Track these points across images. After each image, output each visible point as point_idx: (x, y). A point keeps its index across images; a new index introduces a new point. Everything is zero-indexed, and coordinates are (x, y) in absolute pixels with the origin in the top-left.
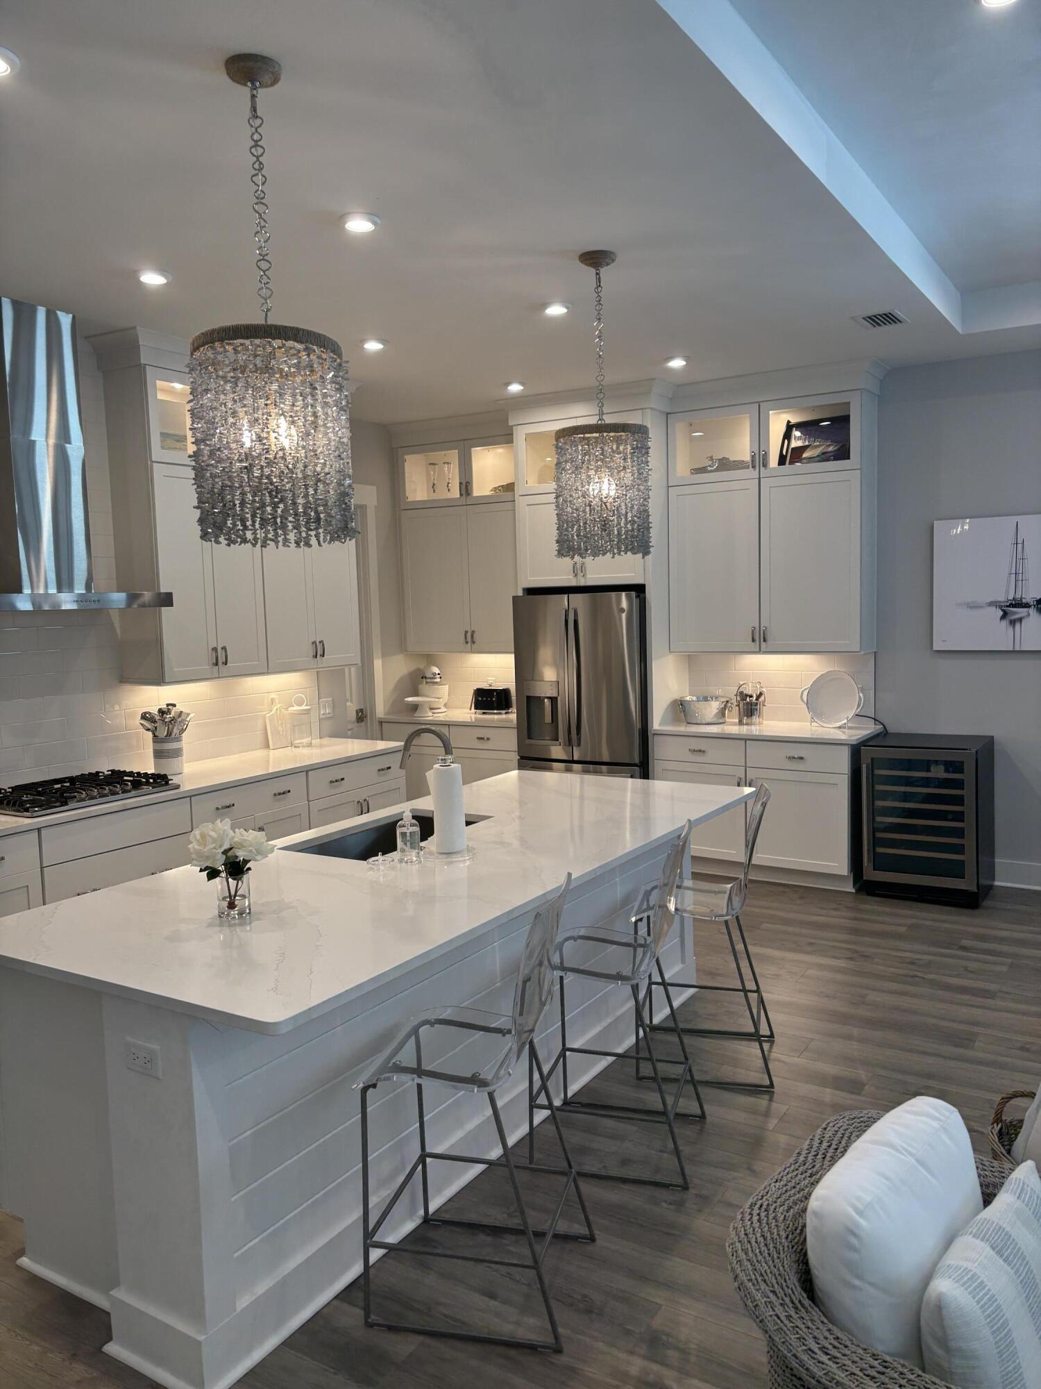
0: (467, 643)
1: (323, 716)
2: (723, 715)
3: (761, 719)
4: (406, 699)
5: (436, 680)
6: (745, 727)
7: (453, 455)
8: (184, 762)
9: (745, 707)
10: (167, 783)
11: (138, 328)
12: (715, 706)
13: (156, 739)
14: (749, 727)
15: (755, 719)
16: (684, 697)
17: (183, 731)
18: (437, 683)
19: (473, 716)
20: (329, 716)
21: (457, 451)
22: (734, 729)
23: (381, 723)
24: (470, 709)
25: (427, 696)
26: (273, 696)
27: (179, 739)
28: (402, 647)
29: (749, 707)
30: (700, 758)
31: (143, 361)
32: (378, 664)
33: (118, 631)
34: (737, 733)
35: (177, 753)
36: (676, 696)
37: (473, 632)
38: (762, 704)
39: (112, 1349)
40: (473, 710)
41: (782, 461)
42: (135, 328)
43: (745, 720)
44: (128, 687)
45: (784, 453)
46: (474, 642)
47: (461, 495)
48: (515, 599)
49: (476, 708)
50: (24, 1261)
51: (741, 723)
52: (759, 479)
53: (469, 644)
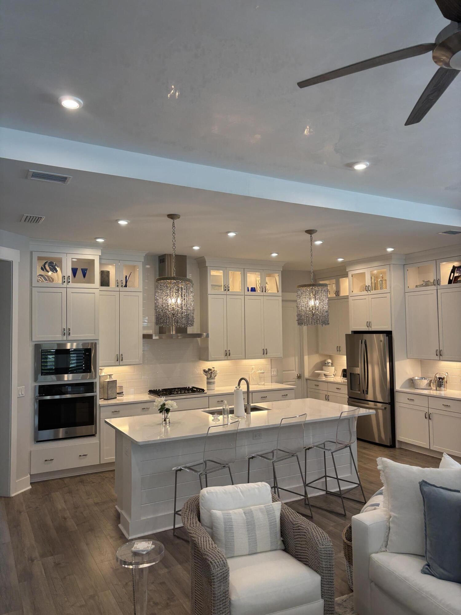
0: (338, 351)
1: (273, 375)
2: (430, 386)
3: (445, 389)
4: (315, 372)
5: (329, 365)
6: (438, 391)
7: (334, 281)
8: (215, 386)
9: (438, 383)
10: (204, 392)
11: (205, 257)
12: (425, 382)
13: (208, 379)
14: (440, 392)
15: (442, 388)
16: (414, 378)
17: (216, 376)
18: (330, 366)
19: (342, 380)
20: (275, 375)
21: (335, 280)
22: (434, 392)
23: (307, 380)
24: (341, 377)
25: (325, 371)
26: (253, 367)
27: (214, 379)
28: (317, 352)
29: (440, 382)
30: (411, 403)
31: (207, 265)
32: (306, 358)
33: (200, 344)
34: (435, 394)
35: (214, 383)
36: (411, 377)
37: (340, 347)
38: (445, 382)
39: (120, 525)
40: (342, 377)
41: (450, 282)
42: (204, 257)
43: (438, 388)
44: (201, 361)
45: (451, 278)
46: (340, 351)
47: (336, 296)
48: (347, 335)
49: (343, 377)
50: (116, 506)
51: (436, 390)
52: (437, 290)
53: (339, 351)
